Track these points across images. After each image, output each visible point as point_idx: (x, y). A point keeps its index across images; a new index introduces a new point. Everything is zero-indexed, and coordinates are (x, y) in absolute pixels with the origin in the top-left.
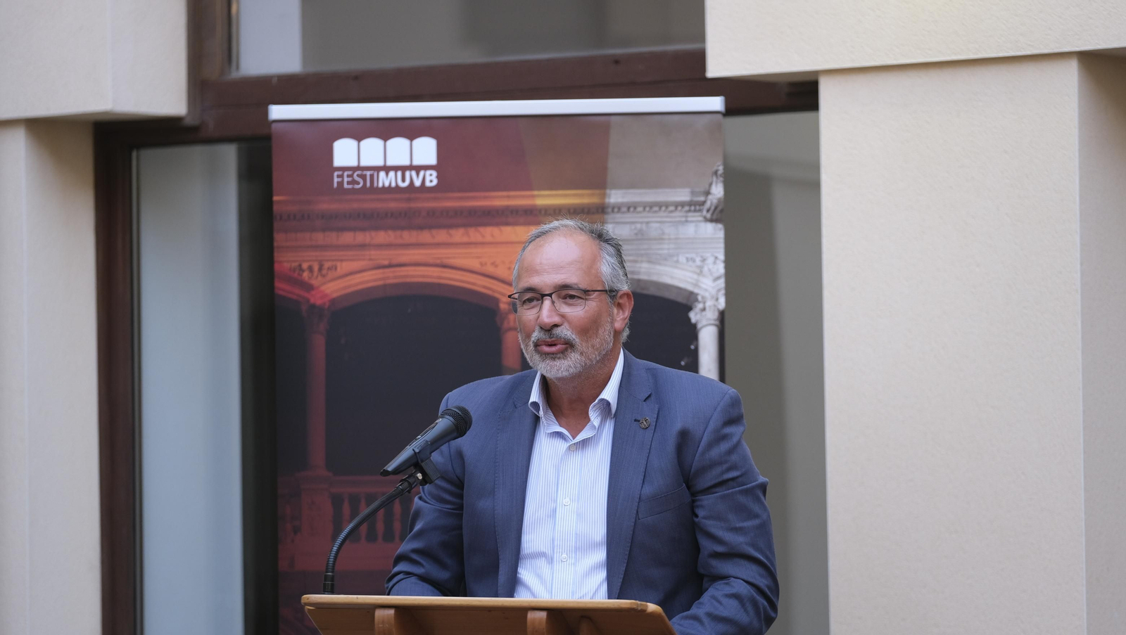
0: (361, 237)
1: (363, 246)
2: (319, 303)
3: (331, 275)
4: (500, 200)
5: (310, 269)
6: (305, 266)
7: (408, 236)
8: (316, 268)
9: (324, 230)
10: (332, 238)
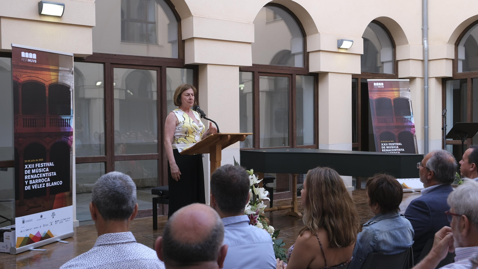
0: (26, 71)
1: (26, 72)
2: (20, 82)
3: (22, 77)
4: (45, 67)
5: (19, 76)
6: (18, 75)
7: (33, 71)
8: (20, 76)
9: (21, 69)
10: (22, 70)
